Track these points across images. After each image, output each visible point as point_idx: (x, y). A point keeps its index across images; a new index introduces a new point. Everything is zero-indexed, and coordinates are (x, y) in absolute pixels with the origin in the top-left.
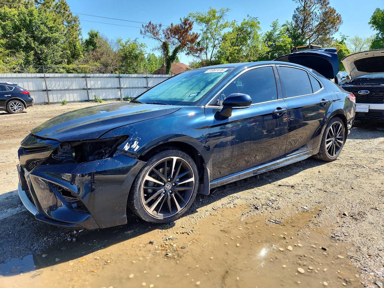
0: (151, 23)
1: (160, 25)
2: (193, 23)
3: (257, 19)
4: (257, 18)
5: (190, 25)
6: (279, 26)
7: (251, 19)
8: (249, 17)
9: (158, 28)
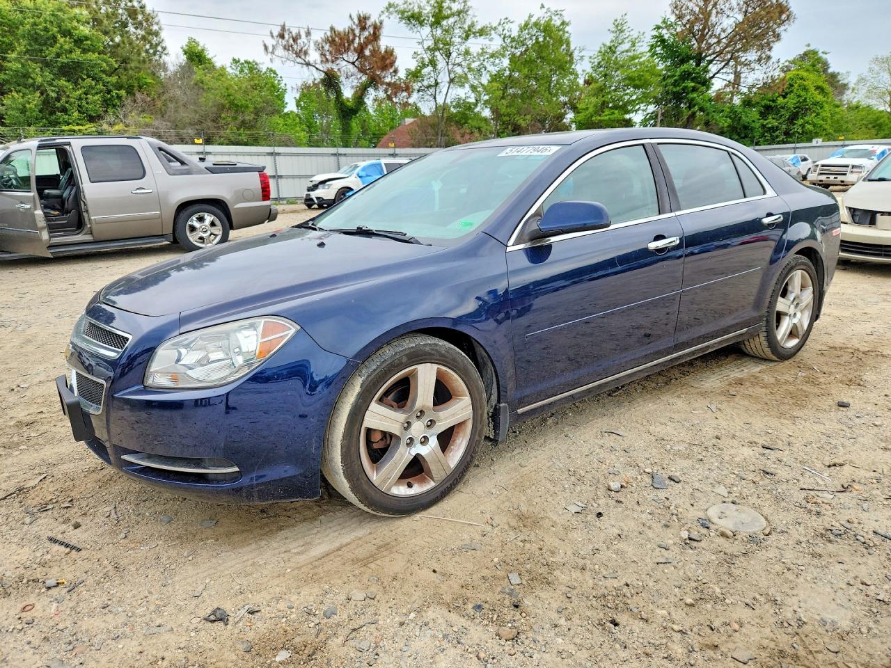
0: (287, 28)
1: (308, 34)
2: (381, 23)
3: (561, 15)
4: (562, 13)
5: (377, 28)
6: (629, 30)
7: (549, 14)
8: (544, 10)
9: (303, 39)
